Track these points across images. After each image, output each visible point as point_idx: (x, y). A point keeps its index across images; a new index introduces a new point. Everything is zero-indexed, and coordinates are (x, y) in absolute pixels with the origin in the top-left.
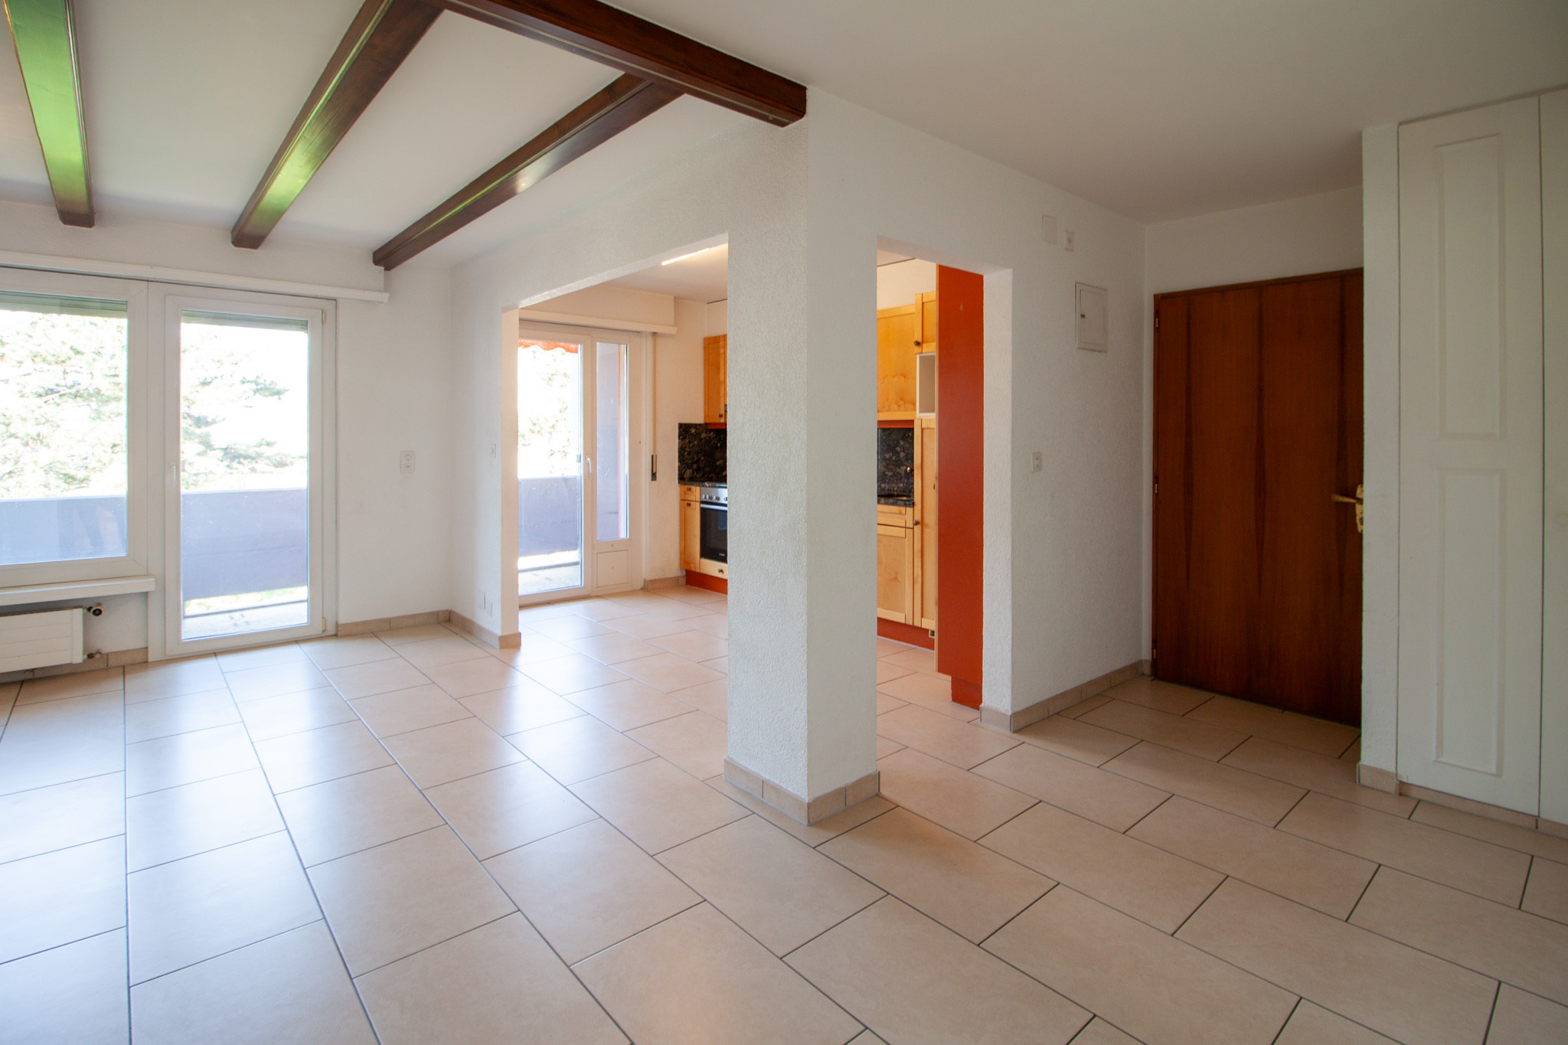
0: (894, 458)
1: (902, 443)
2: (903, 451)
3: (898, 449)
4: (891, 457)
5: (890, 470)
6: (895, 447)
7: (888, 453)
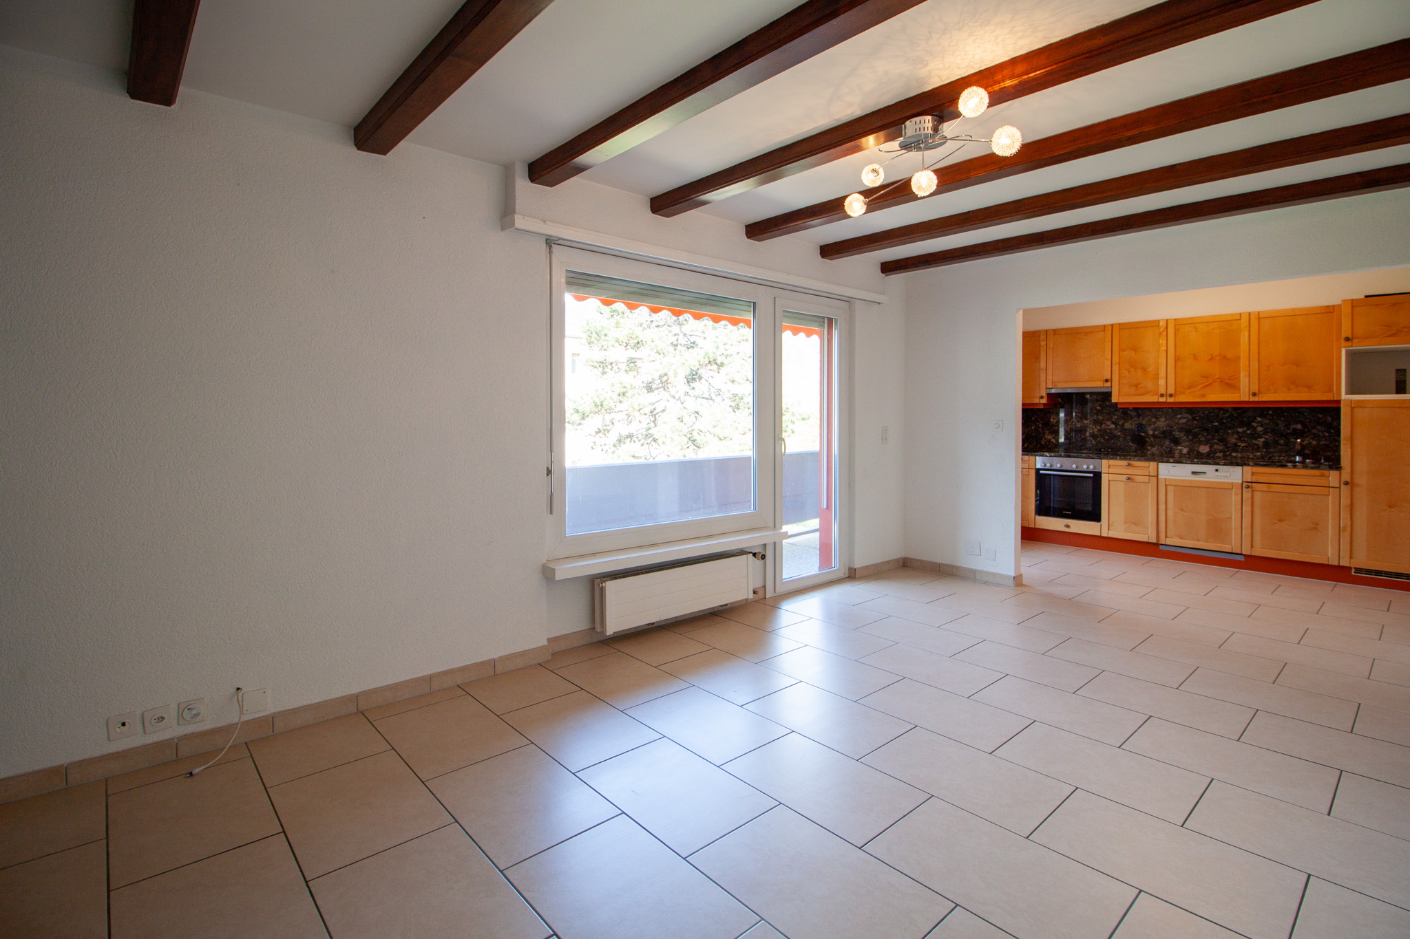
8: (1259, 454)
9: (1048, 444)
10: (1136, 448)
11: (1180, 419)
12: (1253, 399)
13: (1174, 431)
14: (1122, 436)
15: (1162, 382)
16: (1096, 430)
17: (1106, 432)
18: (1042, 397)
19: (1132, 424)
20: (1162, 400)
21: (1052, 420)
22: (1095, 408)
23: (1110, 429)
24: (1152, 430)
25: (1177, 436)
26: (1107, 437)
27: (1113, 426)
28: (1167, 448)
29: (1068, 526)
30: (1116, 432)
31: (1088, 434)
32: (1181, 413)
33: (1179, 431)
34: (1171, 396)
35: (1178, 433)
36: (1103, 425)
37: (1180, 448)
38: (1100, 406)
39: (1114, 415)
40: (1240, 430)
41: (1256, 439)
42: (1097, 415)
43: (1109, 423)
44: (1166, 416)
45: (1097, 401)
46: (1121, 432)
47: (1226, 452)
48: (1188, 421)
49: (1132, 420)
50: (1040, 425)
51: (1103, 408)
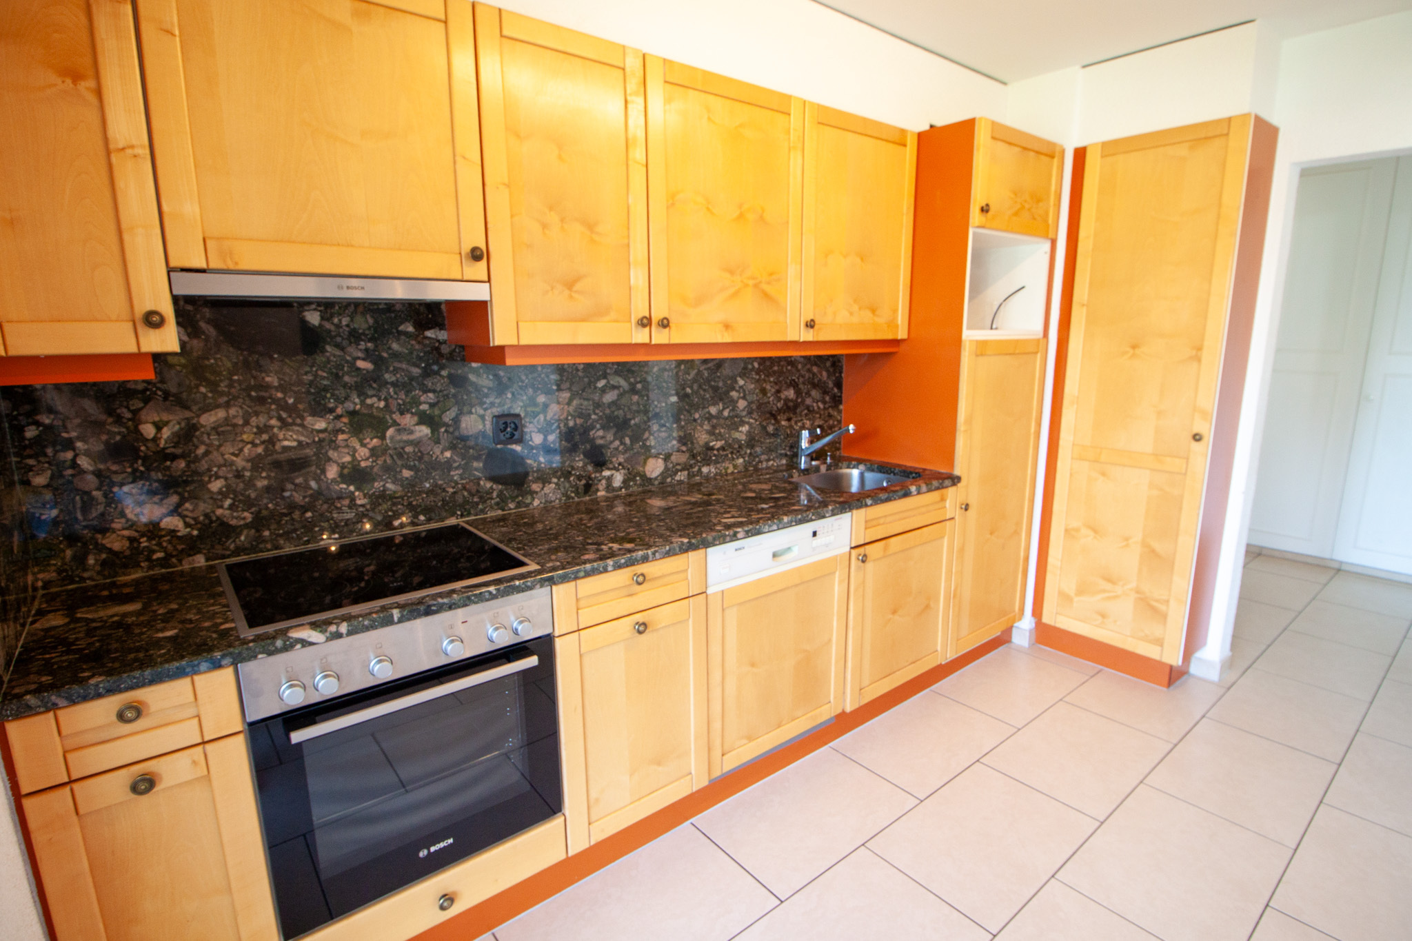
0: (726, 413)
1: (741, 382)
2: (744, 398)
3: (734, 394)
4: (721, 412)
5: (719, 437)
6: (727, 393)
7: (714, 404)
8: (741, 460)
9: (144, 543)
10: (500, 494)
11: (603, 391)
12: (808, 336)
13: (592, 427)
14: (458, 461)
15: (637, 278)
16: (363, 452)
17: (400, 456)
18: (152, 320)
19: (482, 417)
20: (641, 336)
21: (148, 430)
22: (352, 364)
23: (416, 443)
24: (539, 431)
25: (600, 442)
26: (407, 473)
27: (424, 431)
28: (579, 478)
29: (448, 899)
30: (437, 450)
31: (332, 472)
32: (605, 376)
33: (603, 428)
34: (664, 324)
35: (601, 433)
36: (390, 432)
37: (607, 473)
38: (368, 355)
39: (426, 391)
40: (713, 410)
41: (737, 429)
42: (362, 395)
43: (408, 420)
44: (572, 384)
45: (355, 336)
46: (453, 447)
47: (691, 466)
48: (621, 395)
49: (482, 404)
50: (84, 462)
51: (379, 362)
